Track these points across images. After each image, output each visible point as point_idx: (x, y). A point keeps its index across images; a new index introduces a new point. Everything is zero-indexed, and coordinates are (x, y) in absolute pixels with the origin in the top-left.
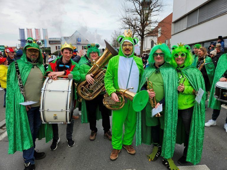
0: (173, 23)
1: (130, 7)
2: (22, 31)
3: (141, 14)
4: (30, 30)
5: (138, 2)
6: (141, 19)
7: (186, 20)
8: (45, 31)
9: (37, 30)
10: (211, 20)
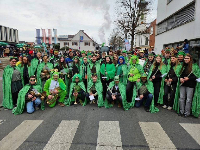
0: (157, 25)
1: (123, 11)
2: (38, 31)
3: (132, 17)
4: (44, 30)
5: (130, 7)
6: (132, 22)
7: (166, 23)
8: (55, 31)
9: (49, 30)
10: (183, 25)
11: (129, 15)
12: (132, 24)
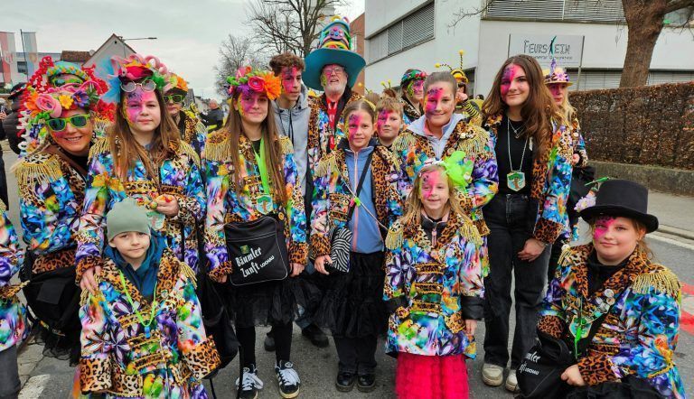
0: (367, 39)
3: (300, 9)
6: (301, 22)
8: (28, 37)
11: (292, 4)
12: (301, 29)
